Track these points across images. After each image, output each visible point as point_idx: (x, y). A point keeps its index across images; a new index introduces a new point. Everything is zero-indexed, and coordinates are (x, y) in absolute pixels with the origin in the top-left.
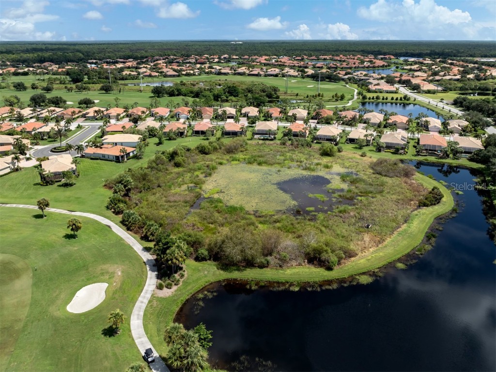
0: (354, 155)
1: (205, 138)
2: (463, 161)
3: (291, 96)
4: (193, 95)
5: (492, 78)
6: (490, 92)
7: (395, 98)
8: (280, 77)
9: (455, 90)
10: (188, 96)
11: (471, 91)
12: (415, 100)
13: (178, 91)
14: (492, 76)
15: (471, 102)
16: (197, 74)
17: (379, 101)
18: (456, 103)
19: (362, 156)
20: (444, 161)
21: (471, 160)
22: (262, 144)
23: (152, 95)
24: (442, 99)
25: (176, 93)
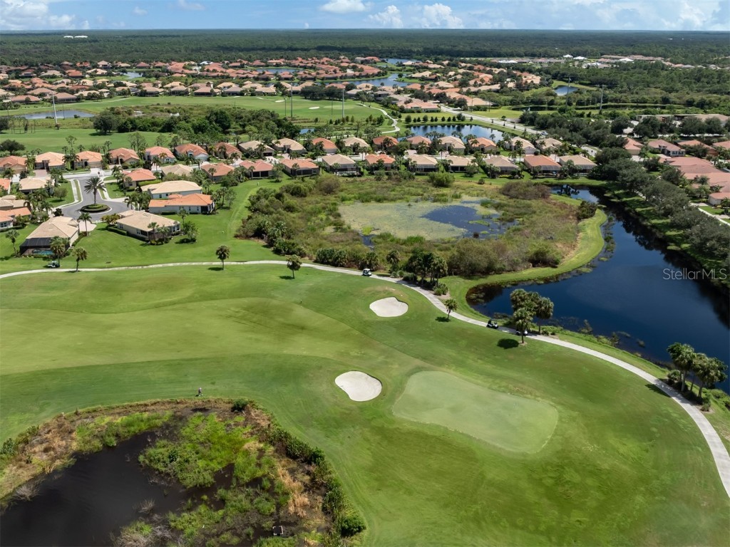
0: (471, 184)
1: (274, 180)
2: (583, 180)
3: (305, 122)
4: (160, 128)
5: (534, 87)
6: (546, 106)
7: (446, 119)
8: (247, 95)
9: (505, 105)
10: (150, 131)
11: (523, 106)
12: (472, 119)
13: (132, 123)
14: (534, 84)
15: (545, 118)
16: (106, 95)
17: (427, 123)
18: (522, 121)
19: (481, 184)
20: (564, 181)
21: (590, 178)
22: (352, 182)
23: (94, 131)
24: (504, 117)
25: (130, 126)
